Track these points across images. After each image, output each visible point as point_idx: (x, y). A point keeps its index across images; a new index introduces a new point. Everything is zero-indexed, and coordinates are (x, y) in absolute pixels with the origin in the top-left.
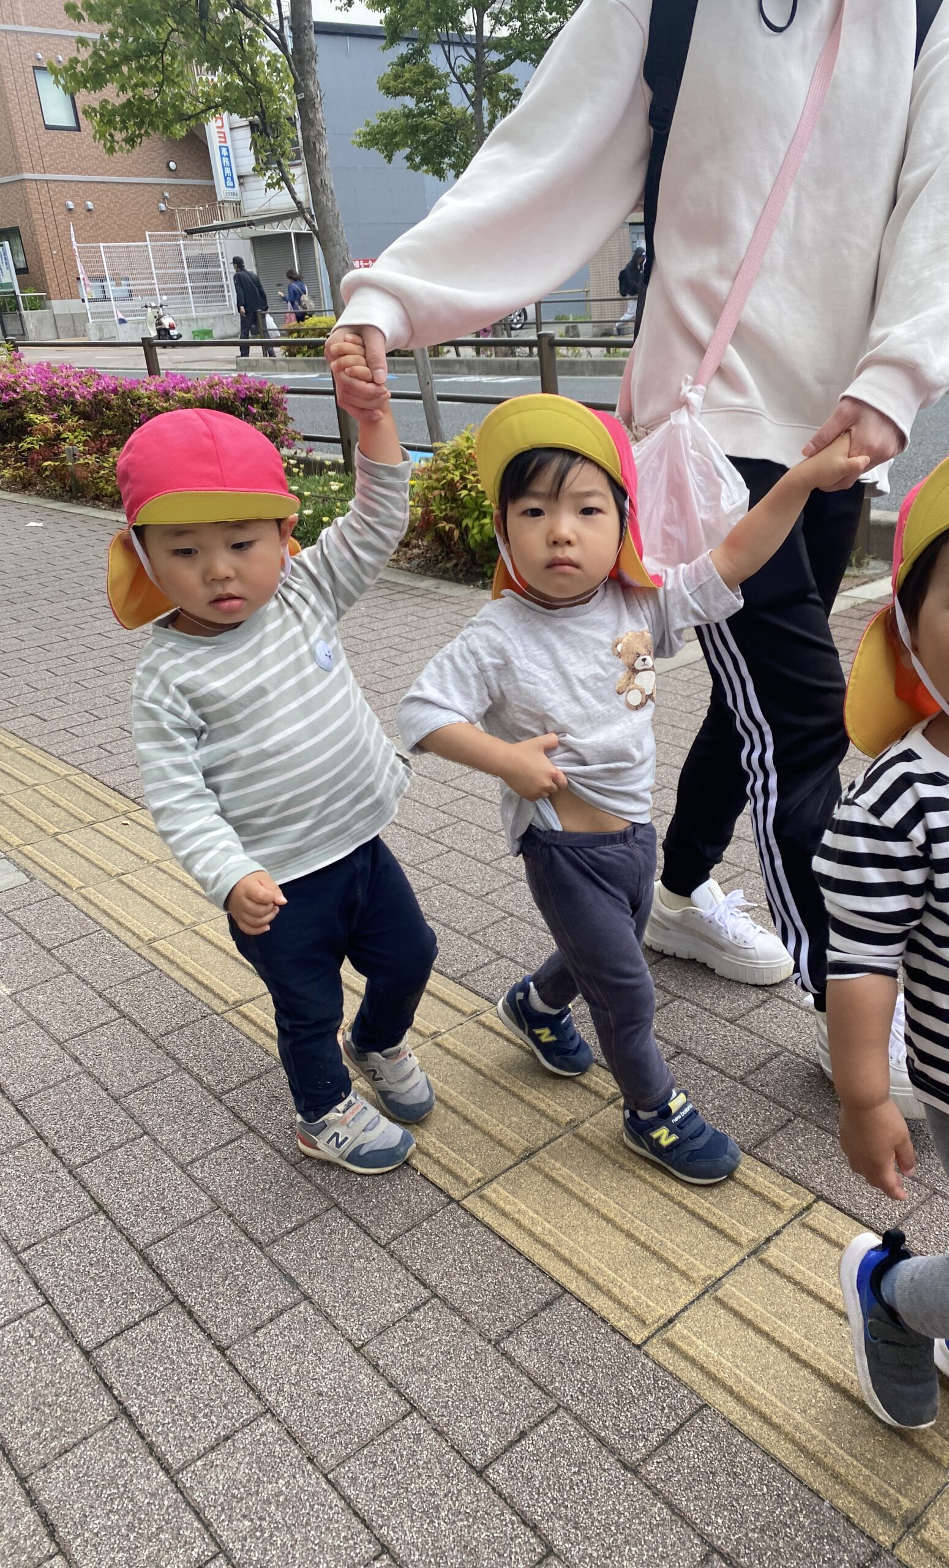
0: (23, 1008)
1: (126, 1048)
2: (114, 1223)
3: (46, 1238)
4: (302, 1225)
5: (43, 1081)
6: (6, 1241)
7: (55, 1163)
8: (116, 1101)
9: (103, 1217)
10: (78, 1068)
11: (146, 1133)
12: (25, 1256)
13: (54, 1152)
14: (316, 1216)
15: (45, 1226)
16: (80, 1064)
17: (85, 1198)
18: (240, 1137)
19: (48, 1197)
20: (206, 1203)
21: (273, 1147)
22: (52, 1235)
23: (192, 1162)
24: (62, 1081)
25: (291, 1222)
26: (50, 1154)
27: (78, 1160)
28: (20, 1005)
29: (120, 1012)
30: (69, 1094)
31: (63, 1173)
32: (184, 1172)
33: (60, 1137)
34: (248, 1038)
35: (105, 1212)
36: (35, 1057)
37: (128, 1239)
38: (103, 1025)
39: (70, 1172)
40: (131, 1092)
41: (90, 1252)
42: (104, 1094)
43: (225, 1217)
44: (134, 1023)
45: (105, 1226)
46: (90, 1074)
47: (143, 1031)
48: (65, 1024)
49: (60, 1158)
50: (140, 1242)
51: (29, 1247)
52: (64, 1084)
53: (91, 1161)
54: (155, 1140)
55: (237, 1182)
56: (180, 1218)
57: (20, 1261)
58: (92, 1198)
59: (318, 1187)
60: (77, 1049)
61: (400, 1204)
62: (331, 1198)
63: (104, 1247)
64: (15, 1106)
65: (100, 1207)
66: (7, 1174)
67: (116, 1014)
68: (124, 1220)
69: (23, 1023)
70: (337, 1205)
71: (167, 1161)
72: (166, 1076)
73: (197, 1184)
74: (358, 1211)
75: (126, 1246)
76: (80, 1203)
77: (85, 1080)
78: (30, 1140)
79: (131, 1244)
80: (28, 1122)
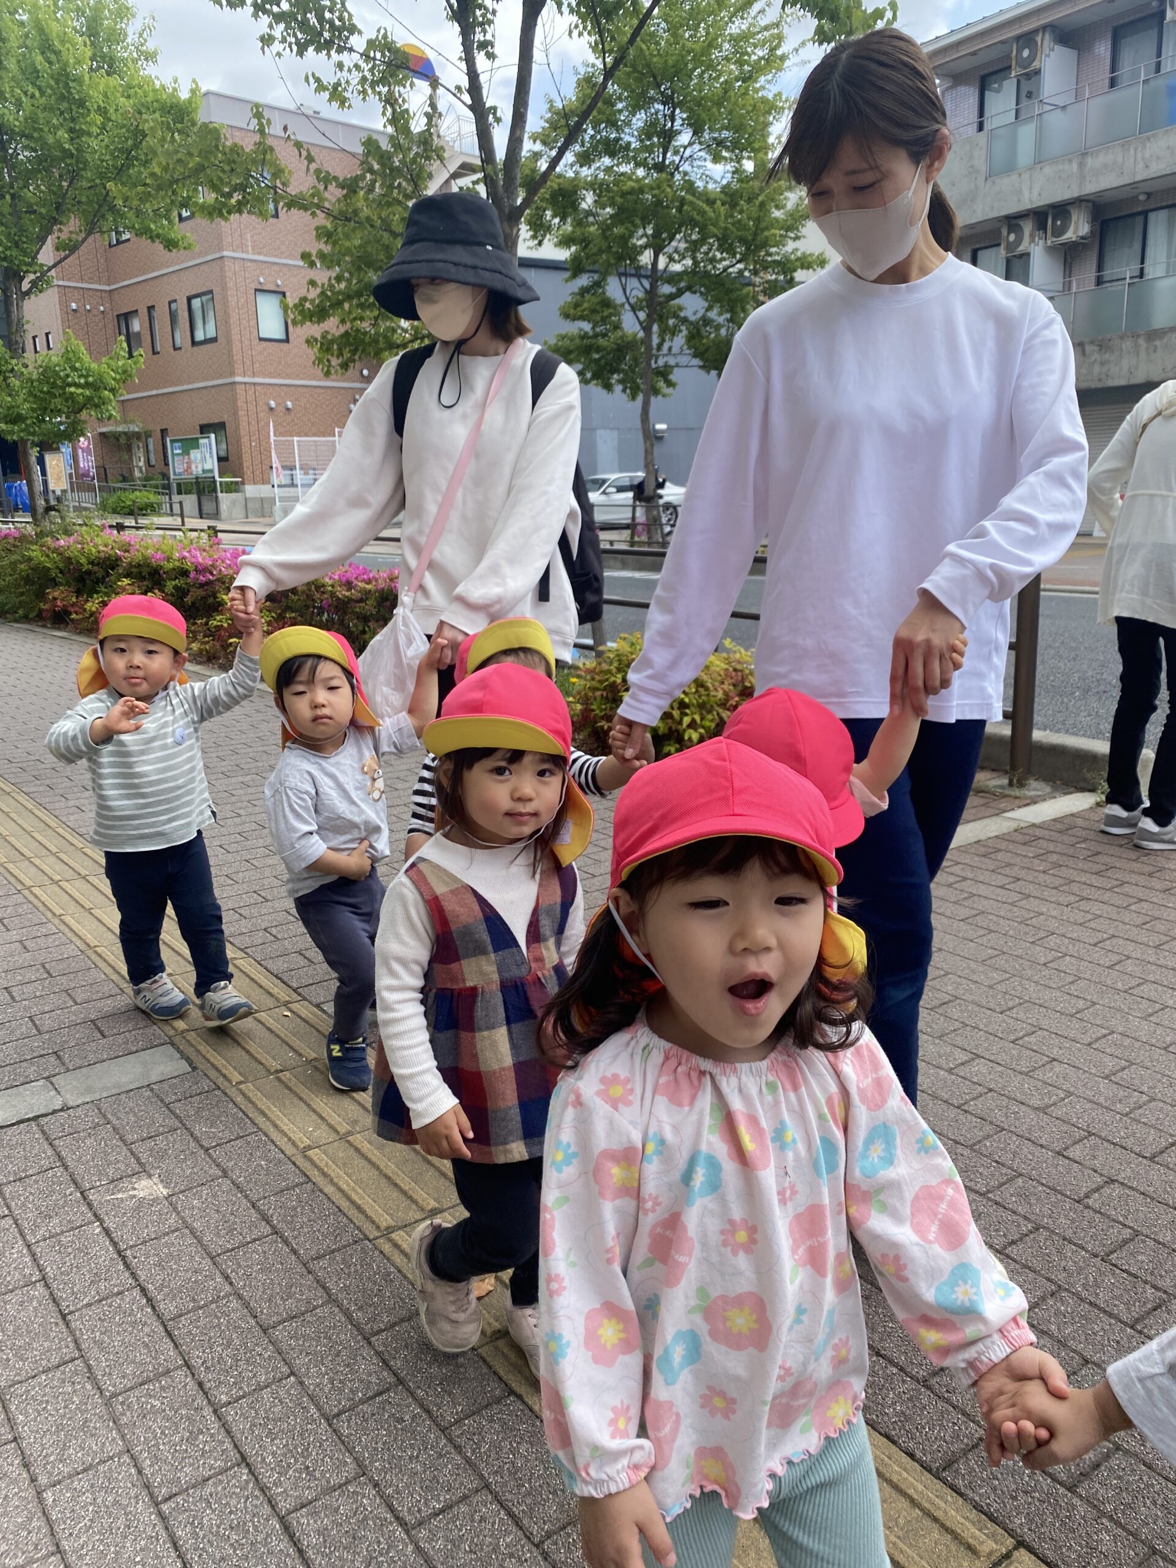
0: (178, 1213)
1: (277, 1270)
2: (256, 1479)
3: (187, 1489)
4: (450, 1507)
5: (194, 1300)
6: (148, 1487)
7: (200, 1401)
8: (265, 1331)
9: (246, 1471)
10: (228, 1288)
11: (292, 1373)
12: (165, 1507)
13: (200, 1385)
14: (465, 1497)
15: (187, 1474)
16: (231, 1284)
17: (228, 1445)
18: (388, 1390)
19: (192, 1438)
20: (351, 1467)
21: (422, 1406)
22: (194, 1486)
23: (338, 1415)
24: (212, 1302)
25: (439, 1501)
26: (196, 1387)
27: (224, 1398)
28: (175, 1209)
29: (273, 1227)
30: (219, 1319)
31: (207, 1411)
32: (330, 1425)
33: (207, 1368)
34: (400, 1271)
35: (248, 1465)
36: (187, 1271)
37: (270, 1502)
38: (255, 1240)
39: (215, 1411)
40: (280, 1323)
41: (231, 1512)
42: (253, 1322)
43: (370, 1486)
44: (286, 1242)
45: (247, 1482)
46: (240, 1297)
47: (294, 1252)
48: (218, 1235)
49: (206, 1393)
50: (283, 1505)
51: (170, 1498)
52: (213, 1306)
53: (236, 1401)
54: (301, 1383)
55: (384, 1443)
56: (324, 1482)
57: (160, 1514)
58: (236, 1446)
59: (468, 1461)
60: (229, 1267)
61: (555, 1493)
62: (482, 1477)
63: (246, 1508)
64: (165, 1327)
65: (244, 1458)
66: (153, 1406)
67: (268, 1230)
68: (269, 1478)
69: (177, 1230)
70: (487, 1486)
71: (313, 1410)
72: (315, 1308)
73: (343, 1442)
74: (509, 1497)
75: (266, 1509)
76: (223, 1451)
77: (234, 1304)
78: (177, 1368)
79: (273, 1507)
80: (176, 1346)
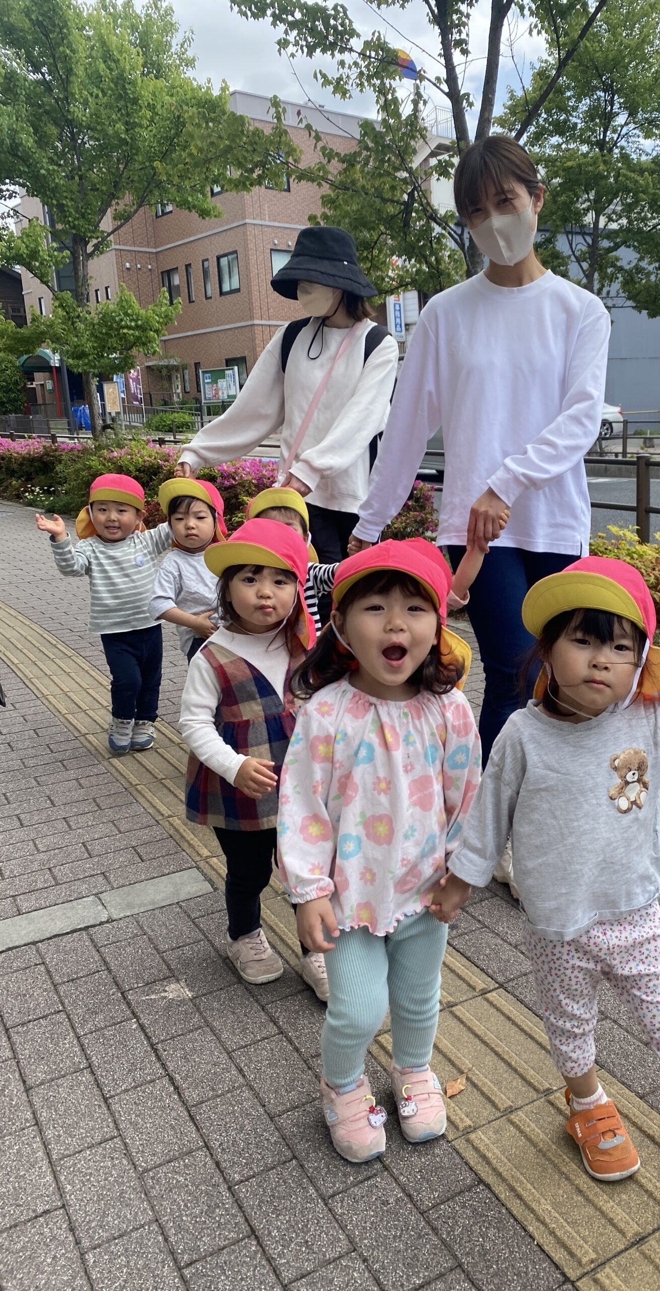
0: (201, 1014)
1: (282, 1066)
2: (264, 1250)
3: (205, 1257)
4: (429, 1283)
5: (213, 1089)
6: (172, 1253)
7: (218, 1179)
8: (272, 1119)
9: (254, 1243)
10: (241, 1080)
11: (295, 1157)
12: (187, 1272)
13: (218, 1164)
14: (441, 1275)
15: (205, 1244)
16: (244, 1076)
17: (240, 1219)
18: (375, 1175)
19: (210, 1212)
20: (343, 1245)
21: (404, 1191)
22: (211, 1254)
23: (333, 1196)
24: (228, 1092)
25: (419, 1278)
26: (214, 1166)
27: (237, 1177)
28: (198, 1010)
29: (279, 1028)
30: (233, 1106)
31: (223, 1188)
32: (326, 1205)
33: (223, 1149)
35: (257, 1237)
36: (207, 1064)
37: (275, 1271)
38: (264, 1039)
39: (229, 1188)
40: (284, 1112)
41: (242, 1279)
42: (261, 1110)
43: (360, 1261)
44: (290, 1041)
45: (256, 1252)
46: (251, 1088)
47: (297, 1050)
48: (233, 1033)
49: (222, 1172)
50: (287, 1275)
51: (191, 1264)
52: (229, 1095)
53: (247, 1180)
54: (302, 1166)
55: (372, 1223)
56: (321, 1256)
57: (182, 1277)
58: (247, 1220)
59: (443, 1241)
60: (242, 1062)
61: (519, 1274)
62: (455, 1257)
63: (254, 1276)
64: (189, 1111)
65: (253, 1231)
66: (178, 1182)
67: (275, 1030)
68: (274, 1250)
69: (200, 1028)
70: (460, 1265)
71: (312, 1190)
73: (337, 1221)
74: (480, 1277)
75: (272, 1278)
76: (236, 1224)
77: (247, 1094)
78: (198, 1149)
79: (277, 1276)
80: (198, 1129)
